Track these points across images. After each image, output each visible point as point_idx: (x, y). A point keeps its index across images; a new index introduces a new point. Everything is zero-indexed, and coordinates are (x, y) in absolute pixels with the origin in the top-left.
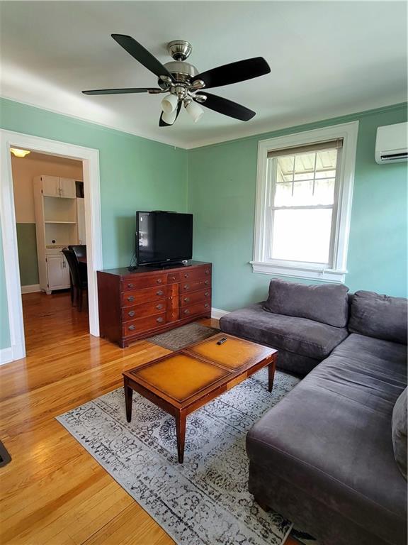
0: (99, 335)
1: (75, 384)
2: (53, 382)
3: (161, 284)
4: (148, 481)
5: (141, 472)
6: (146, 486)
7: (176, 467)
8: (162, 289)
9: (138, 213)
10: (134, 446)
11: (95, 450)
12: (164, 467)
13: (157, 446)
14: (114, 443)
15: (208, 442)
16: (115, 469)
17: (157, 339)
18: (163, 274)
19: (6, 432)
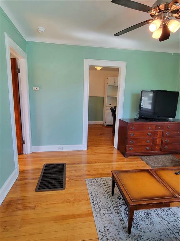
0: (117, 148)
1: (99, 167)
2: (91, 163)
3: (151, 129)
4: (108, 232)
5: (107, 225)
6: (106, 235)
7: (125, 234)
8: (151, 132)
9: (142, 91)
10: (109, 209)
11: (93, 201)
12: (119, 230)
13: (120, 216)
14: (101, 203)
15: (150, 231)
16: (97, 216)
17: (144, 158)
18: (152, 124)
19: (69, 177)
